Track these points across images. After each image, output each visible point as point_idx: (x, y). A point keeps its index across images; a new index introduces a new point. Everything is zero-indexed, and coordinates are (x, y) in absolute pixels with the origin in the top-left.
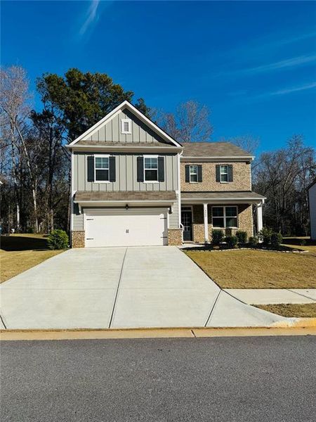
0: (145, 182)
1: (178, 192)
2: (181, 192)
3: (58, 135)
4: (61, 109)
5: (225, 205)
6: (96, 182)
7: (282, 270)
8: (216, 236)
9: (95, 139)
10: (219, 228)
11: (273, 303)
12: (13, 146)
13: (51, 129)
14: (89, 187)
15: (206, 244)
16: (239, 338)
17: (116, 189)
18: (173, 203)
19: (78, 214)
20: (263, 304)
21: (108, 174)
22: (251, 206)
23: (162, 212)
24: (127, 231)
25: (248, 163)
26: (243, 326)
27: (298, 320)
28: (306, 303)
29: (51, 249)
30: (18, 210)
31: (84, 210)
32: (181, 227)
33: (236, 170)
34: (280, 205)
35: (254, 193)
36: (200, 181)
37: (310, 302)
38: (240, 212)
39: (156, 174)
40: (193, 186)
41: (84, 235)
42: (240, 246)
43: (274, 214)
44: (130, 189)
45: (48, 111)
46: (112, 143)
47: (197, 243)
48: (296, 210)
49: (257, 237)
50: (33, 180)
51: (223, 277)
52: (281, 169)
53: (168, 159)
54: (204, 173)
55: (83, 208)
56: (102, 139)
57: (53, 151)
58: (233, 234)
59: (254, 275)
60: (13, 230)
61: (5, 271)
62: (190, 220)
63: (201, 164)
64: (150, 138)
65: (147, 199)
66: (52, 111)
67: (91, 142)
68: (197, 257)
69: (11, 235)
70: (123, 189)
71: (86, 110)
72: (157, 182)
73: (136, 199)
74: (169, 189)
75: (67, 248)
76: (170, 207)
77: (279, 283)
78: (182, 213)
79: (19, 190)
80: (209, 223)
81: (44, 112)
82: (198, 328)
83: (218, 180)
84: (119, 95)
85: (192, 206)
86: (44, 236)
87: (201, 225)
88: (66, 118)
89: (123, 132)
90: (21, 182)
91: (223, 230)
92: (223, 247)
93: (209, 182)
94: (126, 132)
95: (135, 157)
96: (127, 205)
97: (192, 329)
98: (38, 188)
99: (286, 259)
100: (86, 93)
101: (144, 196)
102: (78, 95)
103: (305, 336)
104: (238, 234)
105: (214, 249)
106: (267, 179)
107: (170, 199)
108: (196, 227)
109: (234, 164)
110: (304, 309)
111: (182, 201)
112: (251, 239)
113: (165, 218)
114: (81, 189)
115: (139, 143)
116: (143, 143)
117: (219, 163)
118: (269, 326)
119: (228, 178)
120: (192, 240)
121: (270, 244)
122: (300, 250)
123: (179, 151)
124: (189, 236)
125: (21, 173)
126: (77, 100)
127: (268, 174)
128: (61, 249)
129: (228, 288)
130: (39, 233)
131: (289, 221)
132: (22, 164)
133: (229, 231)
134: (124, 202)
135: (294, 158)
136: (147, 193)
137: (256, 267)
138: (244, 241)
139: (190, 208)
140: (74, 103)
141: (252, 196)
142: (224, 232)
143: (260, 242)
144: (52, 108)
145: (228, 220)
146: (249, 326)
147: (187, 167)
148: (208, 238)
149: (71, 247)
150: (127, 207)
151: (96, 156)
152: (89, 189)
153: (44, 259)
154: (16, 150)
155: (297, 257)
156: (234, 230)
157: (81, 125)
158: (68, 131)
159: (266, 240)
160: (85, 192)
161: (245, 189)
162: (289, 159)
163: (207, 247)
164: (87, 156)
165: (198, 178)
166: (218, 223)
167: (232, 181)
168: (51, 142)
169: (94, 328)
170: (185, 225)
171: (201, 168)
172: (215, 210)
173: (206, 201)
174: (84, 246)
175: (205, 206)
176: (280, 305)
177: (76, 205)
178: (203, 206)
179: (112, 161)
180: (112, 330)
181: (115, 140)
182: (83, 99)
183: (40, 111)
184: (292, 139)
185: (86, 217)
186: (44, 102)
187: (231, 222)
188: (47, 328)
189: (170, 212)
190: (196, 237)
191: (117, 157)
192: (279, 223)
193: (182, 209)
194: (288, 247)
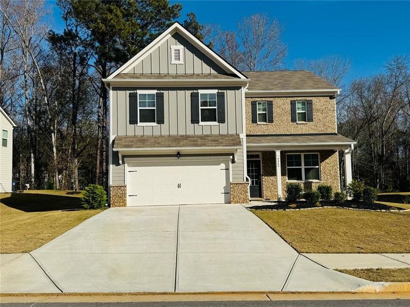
0: (201, 123)
1: (243, 136)
2: (247, 136)
3: (83, 62)
4: (88, 28)
5: (303, 151)
6: (139, 124)
7: (374, 232)
8: (292, 191)
9: (139, 71)
10: (296, 181)
11: (360, 268)
12: (25, 77)
13: (75, 54)
14: (131, 130)
15: (279, 202)
16: (320, 301)
17: (165, 133)
18: (236, 150)
19: (118, 164)
20: (348, 268)
21: (155, 115)
22: (337, 153)
23: (222, 162)
24: (179, 186)
25: (332, 97)
26: (325, 291)
27: (387, 284)
28: (399, 268)
29: (86, 209)
30: (33, 160)
31: (125, 159)
32: (247, 180)
33: (318, 107)
34: (378, 150)
35: (340, 136)
36: (271, 121)
37: (404, 266)
38: (323, 160)
39: (215, 114)
40: (262, 127)
41: (125, 190)
42: (323, 204)
43: (370, 162)
44: (182, 132)
45: (70, 31)
46: (160, 76)
47: (268, 200)
48: (400, 156)
49: (345, 192)
50: (52, 120)
51: (302, 240)
52: (379, 101)
53: (229, 94)
54: (276, 111)
55: (123, 157)
56: (147, 71)
57: (77, 82)
58: (314, 188)
59: (339, 239)
60: (28, 185)
61: (39, 234)
62: (258, 171)
63: (271, 99)
64: (207, 69)
65: (204, 145)
66: (76, 30)
67: (133, 76)
68: (269, 218)
69: (25, 192)
70: (173, 132)
71: (121, 30)
72: (216, 123)
73: (190, 146)
74: (232, 131)
75: (105, 208)
76: (233, 155)
77: (369, 247)
78: (248, 162)
79: (33, 134)
80: (283, 174)
81: (65, 33)
82: (274, 293)
83: (293, 120)
84: (163, 9)
85: (260, 154)
86: (68, 193)
87: (272, 178)
88: (94, 40)
89: (174, 61)
90: (37, 123)
91: (301, 183)
92: (301, 205)
93: (282, 123)
94: (177, 62)
95: (189, 93)
96: (178, 153)
97: (268, 293)
98: (59, 131)
99: (380, 219)
100: (119, 8)
101: (199, 142)
102: (111, 11)
103: (394, 300)
104: (320, 188)
105: (290, 208)
106: (361, 115)
107: (234, 145)
108: (266, 180)
109: (314, 100)
110: (395, 274)
111: (247, 147)
112: (337, 194)
113: (227, 169)
114: (122, 133)
115: (192, 75)
116: (198, 75)
117: (295, 99)
118: (353, 291)
119: (307, 117)
120: (261, 197)
121: (362, 201)
122: (400, 209)
123: (244, 84)
124: (257, 192)
125: (36, 111)
126: (109, 16)
127: (361, 109)
128: (97, 208)
129: (307, 253)
130: (60, 189)
131: (390, 172)
132: (37, 99)
133: (308, 185)
134: (174, 149)
135: (396, 88)
136: (204, 137)
137: (343, 229)
138: (328, 197)
139: (257, 156)
140: (104, 21)
141: (338, 140)
142: (302, 185)
143: (349, 198)
144: (76, 27)
145: (307, 171)
146: (331, 291)
147: (254, 105)
148: (281, 194)
149: (109, 206)
150: (179, 155)
151: (139, 92)
152: (130, 133)
153: (81, 220)
154: (29, 81)
155: (394, 217)
156: (315, 184)
157: (114, 48)
158: (97, 56)
159: (357, 196)
160: (126, 137)
161: (330, 131)
162: (389, 90)
163: (281, 205)
164: (128, 92)
165: (268, 117)
166: (294, 174)
167: (312, 121)
168: (74, 71)
169: (158, 291)
170: (252, 177)
171: (272, 104)
172: (291, 158)
173: (278, 147)
174: (125, 205)
175: (278, 154)
176: (368, 270)
177: (116, 154)
178: (274, 153)
179: (160, 97)
180: (178, 294)
181: (164, 71)
182: (116, 15)
183: (60, 32)
184: (393, 63)
185: (127, 168)
186: (66, 19)
187: (311, 173)
188: (106, 291)
189: (233, 161)
190: (266, 193)
191: (166, 93)
192: (377, 174)
193: (248, 156)
194: (385, 205)
